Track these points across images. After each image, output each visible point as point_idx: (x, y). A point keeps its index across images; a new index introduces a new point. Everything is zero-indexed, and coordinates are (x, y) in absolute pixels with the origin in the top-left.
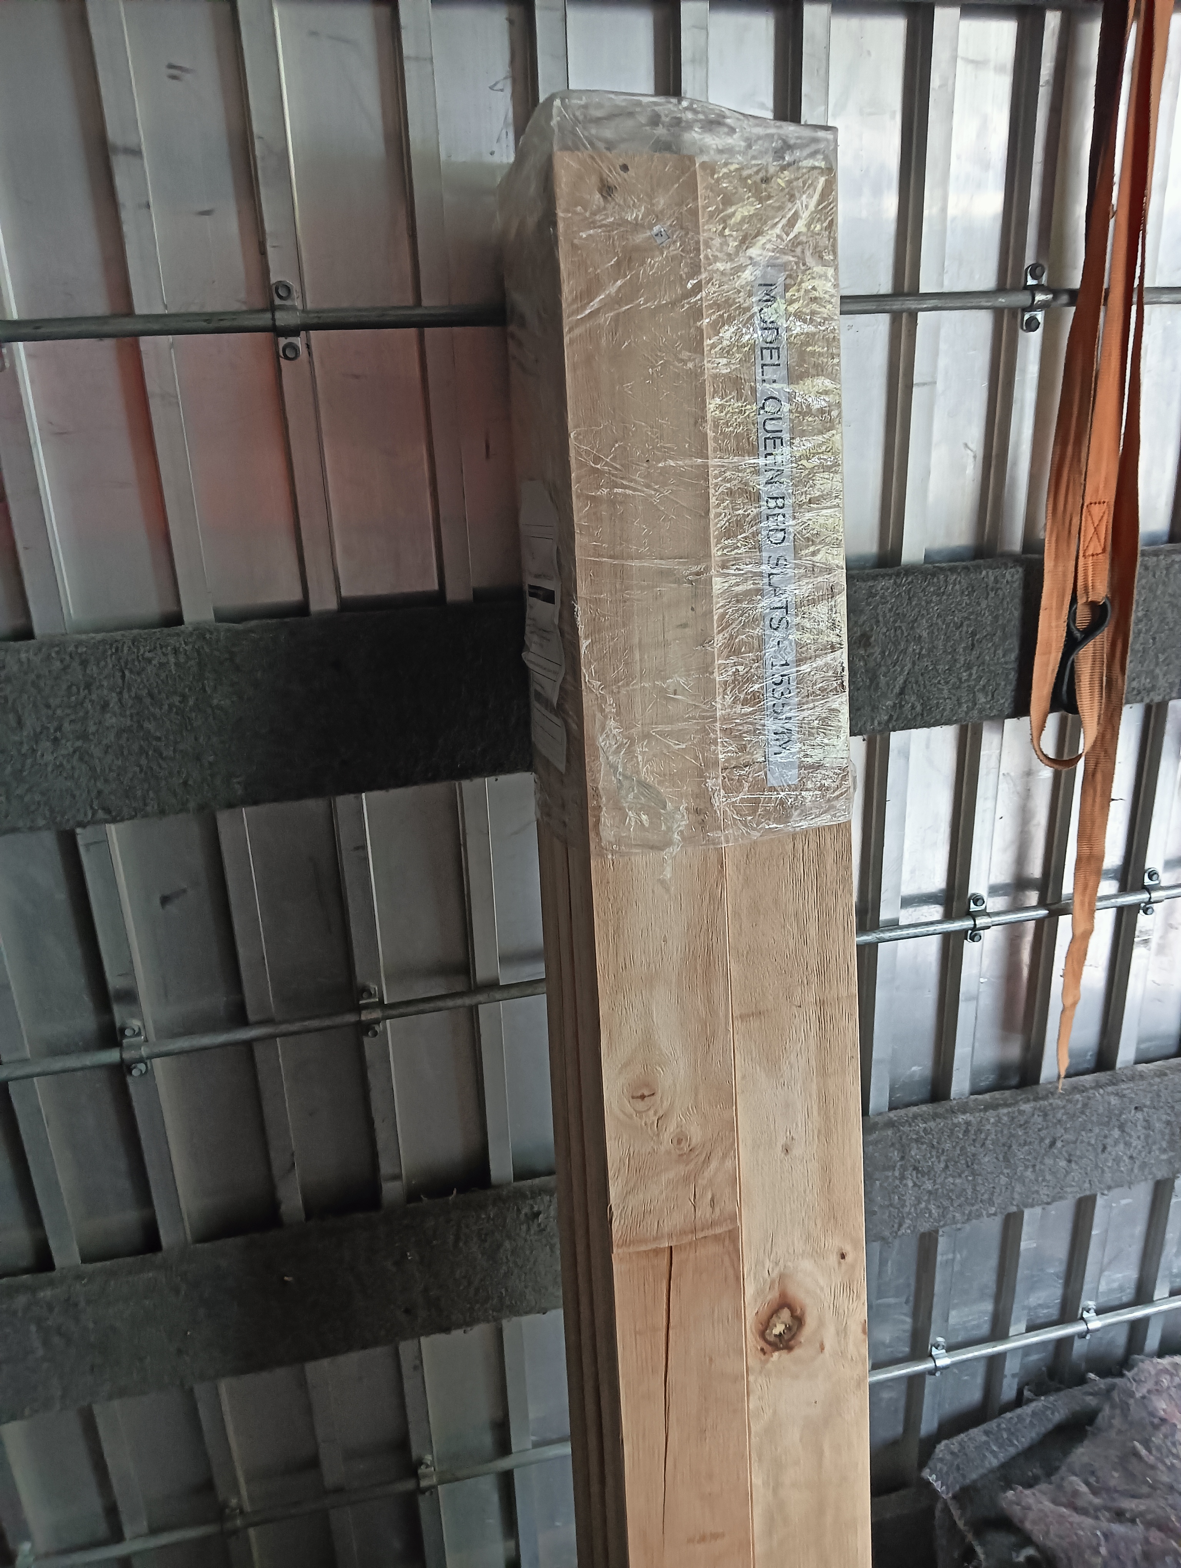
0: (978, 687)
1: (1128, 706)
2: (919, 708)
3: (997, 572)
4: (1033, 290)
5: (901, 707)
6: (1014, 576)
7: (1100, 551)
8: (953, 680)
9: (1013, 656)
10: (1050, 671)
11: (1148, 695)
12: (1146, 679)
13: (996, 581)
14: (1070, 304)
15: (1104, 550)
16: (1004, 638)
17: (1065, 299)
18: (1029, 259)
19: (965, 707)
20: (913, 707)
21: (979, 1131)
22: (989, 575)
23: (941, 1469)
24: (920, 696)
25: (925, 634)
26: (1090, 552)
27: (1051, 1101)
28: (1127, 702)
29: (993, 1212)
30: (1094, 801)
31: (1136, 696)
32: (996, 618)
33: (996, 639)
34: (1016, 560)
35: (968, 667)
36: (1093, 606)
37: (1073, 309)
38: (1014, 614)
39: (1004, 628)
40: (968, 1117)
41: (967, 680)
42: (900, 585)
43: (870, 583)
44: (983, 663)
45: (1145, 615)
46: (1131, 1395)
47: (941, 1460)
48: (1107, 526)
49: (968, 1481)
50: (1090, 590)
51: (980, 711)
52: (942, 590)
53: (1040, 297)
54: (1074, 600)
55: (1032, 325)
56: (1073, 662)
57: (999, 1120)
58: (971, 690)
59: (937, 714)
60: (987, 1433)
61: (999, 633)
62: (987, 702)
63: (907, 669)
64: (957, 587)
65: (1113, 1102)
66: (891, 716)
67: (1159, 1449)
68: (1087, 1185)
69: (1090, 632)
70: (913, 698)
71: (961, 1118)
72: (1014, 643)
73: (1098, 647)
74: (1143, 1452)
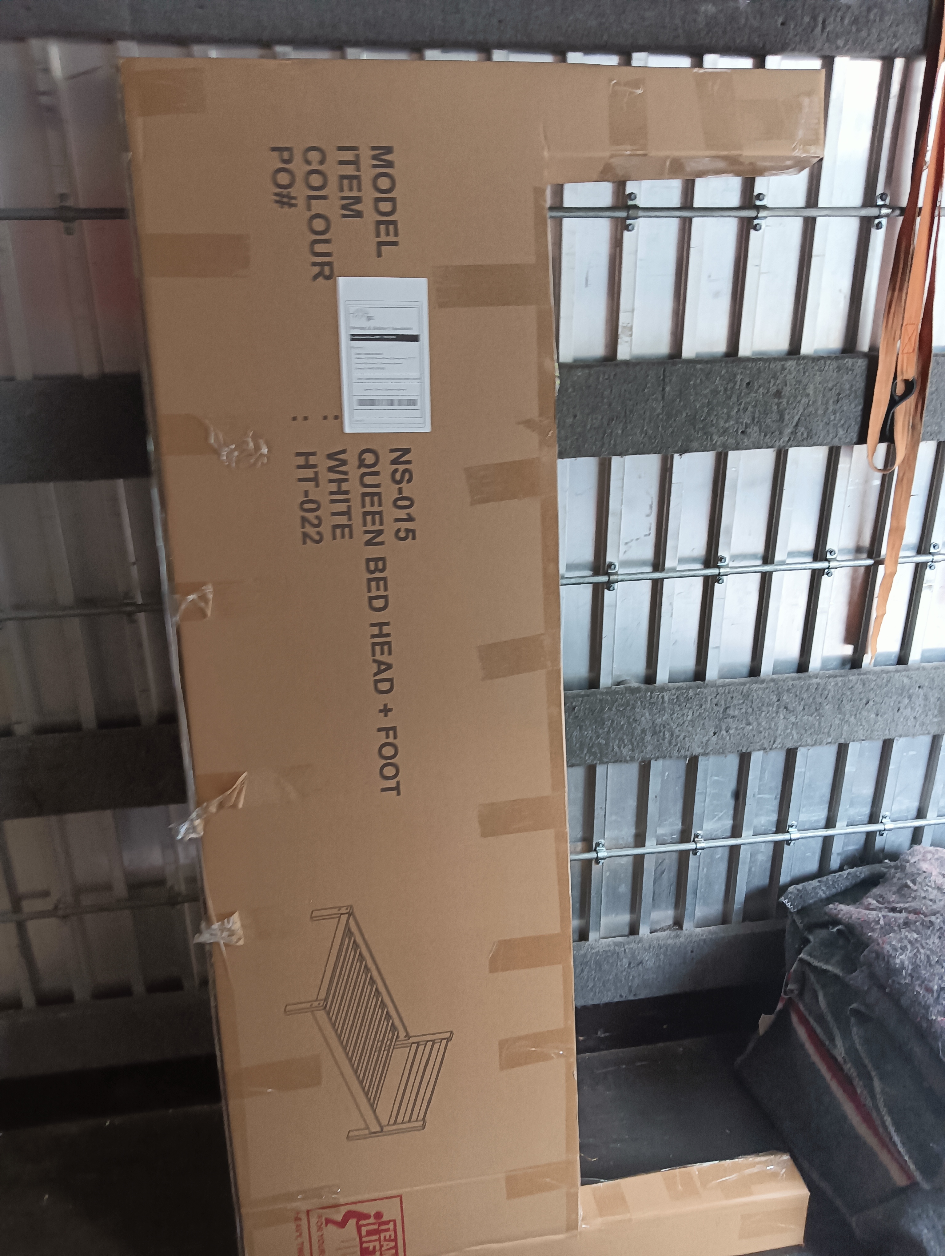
0: (839, 425)
1: (924, 442)
2: (805, 435)
3: (854, 360)
4: (880, 207)
5: (796, 433)
6: (861, 364)
7: (911, 351)
8: (825, 420)
9: (860, 408)
10: (880, 418)
11: (937, 436)
12: (935, 426)
13: (853, 365)
14: (900, 215)
15: (914, 351)
16: (856, 397)
17: (898, 212)
18: (880, 190)
19: (831, 436)
20: (802, 434)
21: (824, 689)
22: (848, 362)
23: (791, 897)
24: (806, 428)
25: (811, 393)
26: (905, 351)
27: (868, 676)
28: (923, 440)
29: (830, 741)
30: (901, 496)
31: (929, 436)
32: (852, 386)
33: (851, 397)
34: (865, 355)
35: (835, 412)
36: (906, 382)
37: (901, 218)
38: (860, 384)
39: (856, 392)
40: (818, 680)
41: (833, 420)
42: (800, 365)
43: (782, 363)
44: (843, 411)
45: (937, 390)
46: (908, 861)
47: (791, 893)
48: (915, 338)
49: (806, 904)
50: (904, 373)
51: (840, 439)
52: (822, 369)
53: (884, 211)
54: (895, 378)
55: (879, 226)
56: (893, 414)
57: (837, 684)
58: (835, 426)
59: (815, 439)
60: (819, 882)
61: (853, 395)
62: (843, 434)
63: (800, 413)
64: (831, 367)
65: (905, 682)
66: (790, 439)
67: (920, 883)
68: (887, 732)
69: (904, 397)
70: (803, 429)
71: (814, 681)
72: (860, 401)
73: (909, 406)
74: (911, 885)
